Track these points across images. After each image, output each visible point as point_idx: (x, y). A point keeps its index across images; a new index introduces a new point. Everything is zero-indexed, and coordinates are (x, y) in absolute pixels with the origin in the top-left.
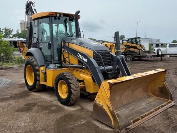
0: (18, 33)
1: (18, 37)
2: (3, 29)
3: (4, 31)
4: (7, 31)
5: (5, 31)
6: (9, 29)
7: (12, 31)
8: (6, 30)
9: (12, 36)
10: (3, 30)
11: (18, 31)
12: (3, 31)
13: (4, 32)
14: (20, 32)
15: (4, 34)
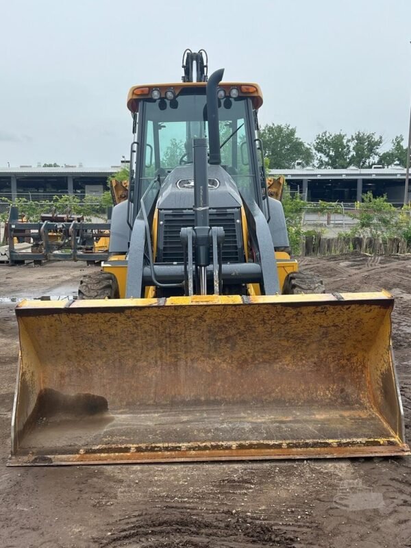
0: (399, 147)
1: (397, 162)
2: (350, 138)
3: (352, 145)
4: (363, 144)
5: (357, 144)
6: (368, 137)
7: (378, 143)
8: (360, 139)
9: (376, 159)
10: (349, 141)
11: (399, 143)
12: (349, 144)
13: (351, 149)
14: (405, 144)
15: (353, 153)
